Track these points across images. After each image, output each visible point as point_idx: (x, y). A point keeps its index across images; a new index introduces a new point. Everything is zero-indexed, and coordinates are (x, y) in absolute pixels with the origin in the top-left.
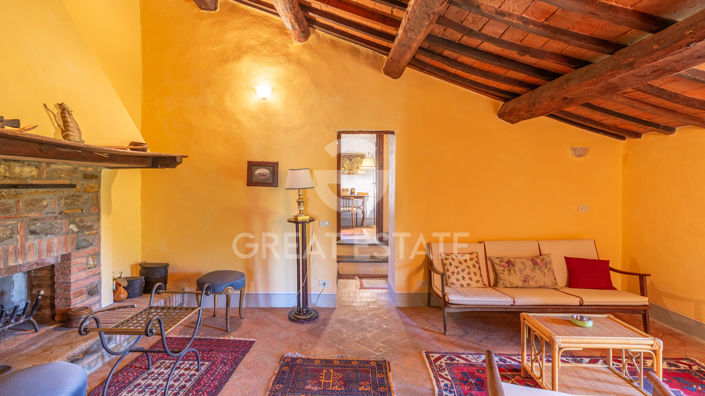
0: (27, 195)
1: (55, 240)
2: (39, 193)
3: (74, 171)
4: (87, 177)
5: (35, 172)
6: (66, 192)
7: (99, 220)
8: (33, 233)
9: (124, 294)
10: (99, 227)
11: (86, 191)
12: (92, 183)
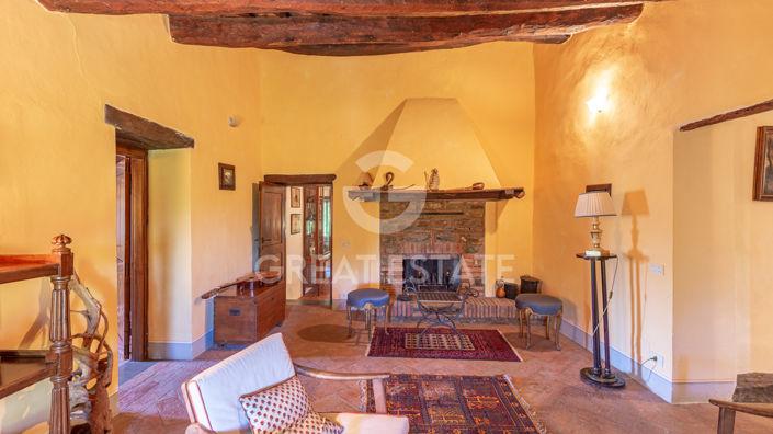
0: (437, 218)
1: (451, 245)
2: (442, 218)
3: (465, 204)
4: (474, 207)
5: (440, 206)
6: (459, 217)
7: (483, 236)
8: (439, 238)
9: (502, 292)
10: (483, 241)
11: (473, 216)
12: (478, 211)
